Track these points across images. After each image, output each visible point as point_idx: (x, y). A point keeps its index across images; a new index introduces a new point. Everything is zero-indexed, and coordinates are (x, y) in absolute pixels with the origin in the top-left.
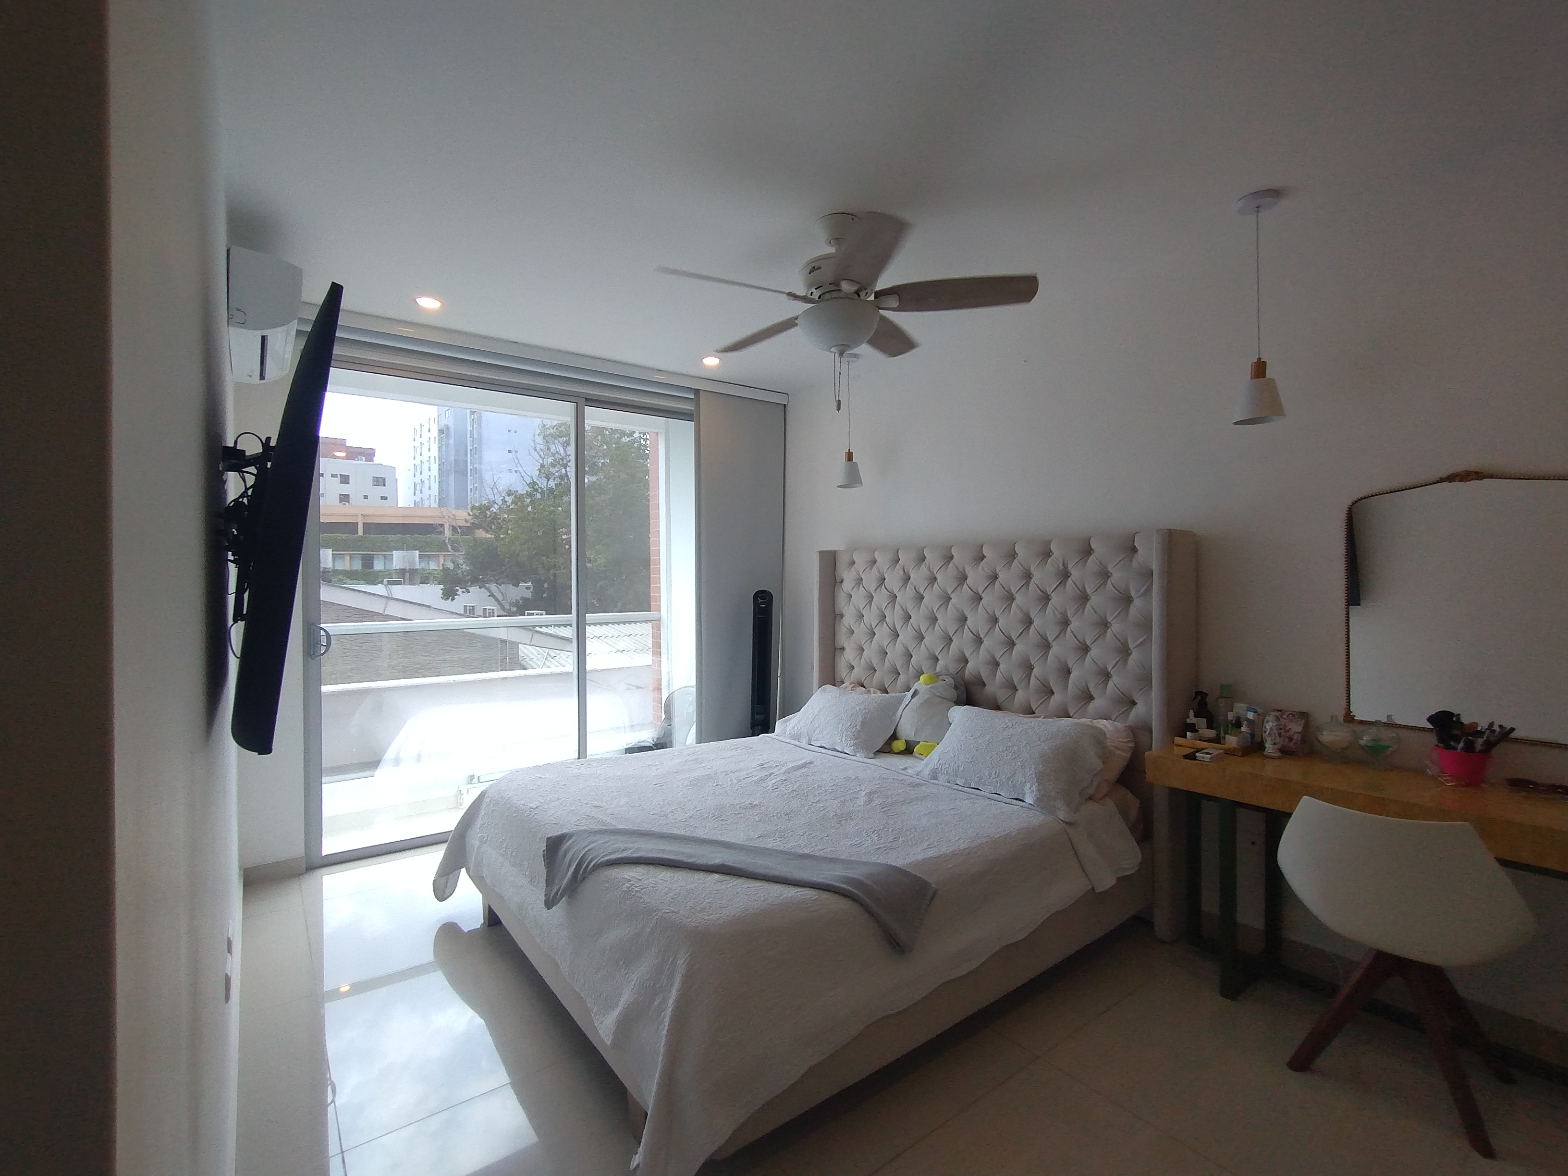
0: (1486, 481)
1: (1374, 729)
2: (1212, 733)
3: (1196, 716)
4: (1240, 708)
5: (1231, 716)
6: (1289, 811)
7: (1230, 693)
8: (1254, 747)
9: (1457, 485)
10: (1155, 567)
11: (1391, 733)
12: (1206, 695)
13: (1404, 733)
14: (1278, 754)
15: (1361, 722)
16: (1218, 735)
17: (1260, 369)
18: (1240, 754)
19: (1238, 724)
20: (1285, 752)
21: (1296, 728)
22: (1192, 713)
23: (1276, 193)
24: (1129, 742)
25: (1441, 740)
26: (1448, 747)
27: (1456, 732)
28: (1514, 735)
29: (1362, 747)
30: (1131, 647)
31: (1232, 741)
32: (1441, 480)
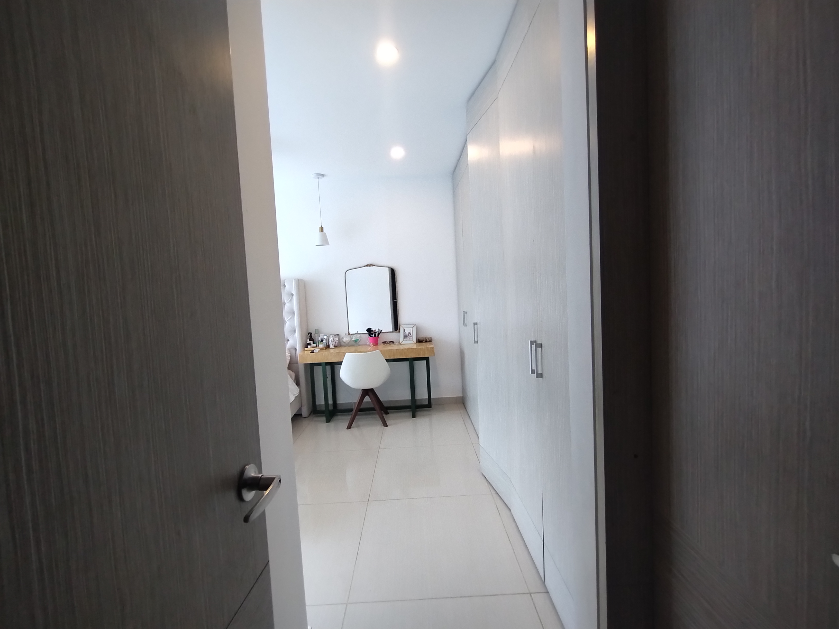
0: (374, 267)
1: (355, 335)
2: (315, 345)
3: (310, 340)
4: (321, 336)
5: (320, 339)
6: (342, 361)
7: (317, 332)
8: (328, 347)
9: (368, 267)
10: (294, 293)
11: (359, 336)
12: (312, 333)
13: (361, 335)
14: (334, 347)
15: (352, 334)
16: (317, 345)
17: (322, 229)
18: (324, 349)
19: (322, 341)
20: (335, 346)
21: (337, 339)
22: (308, 340)
23: (323, 175)
24: (288, 354)
25: (369, 335)
26: (371, 336)
27: (372, 333)
28: (382, 331)
29: (353, 341)
30: (286, 321)
31: (321, 346)
32: (365, 266)
